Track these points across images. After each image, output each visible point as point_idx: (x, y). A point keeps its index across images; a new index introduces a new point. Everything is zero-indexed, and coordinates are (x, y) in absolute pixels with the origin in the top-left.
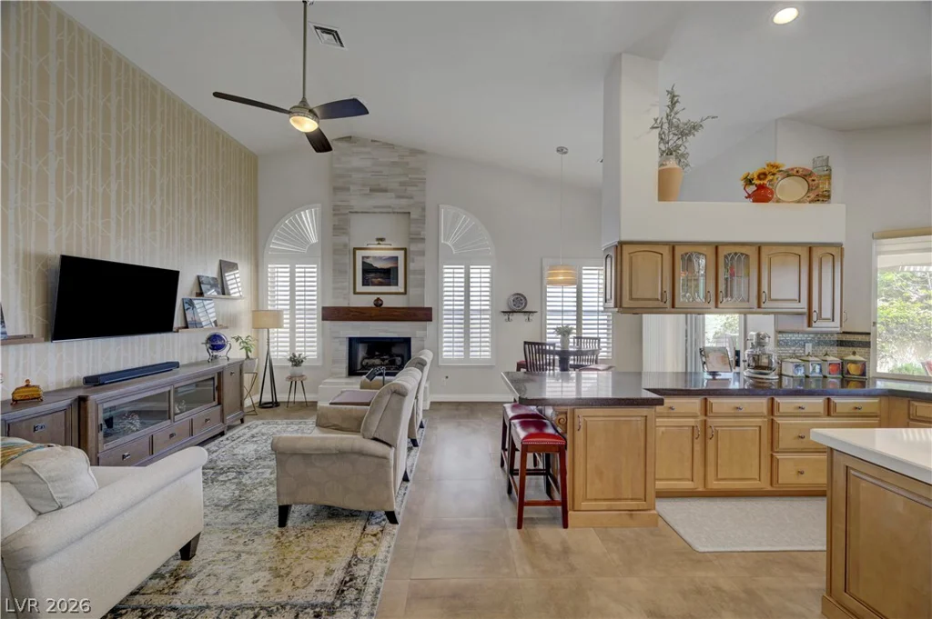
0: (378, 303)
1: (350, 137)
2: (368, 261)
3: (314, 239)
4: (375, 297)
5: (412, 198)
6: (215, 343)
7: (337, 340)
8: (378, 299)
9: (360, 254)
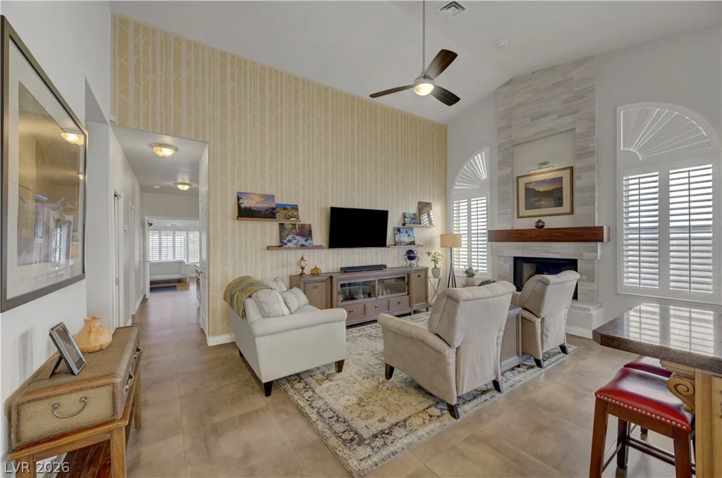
0: (540, 226)
1: (512, 80)
2: (531, 186)
3: (484, 176)
4: (537, 219)
5: (578, 112)
6: (411, 256)
7: (502, 259)
8: (540, 221)
9: (522, 182)
